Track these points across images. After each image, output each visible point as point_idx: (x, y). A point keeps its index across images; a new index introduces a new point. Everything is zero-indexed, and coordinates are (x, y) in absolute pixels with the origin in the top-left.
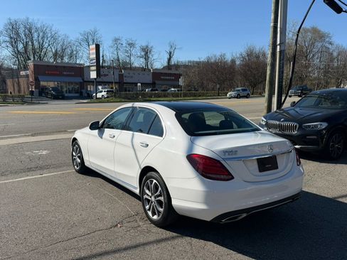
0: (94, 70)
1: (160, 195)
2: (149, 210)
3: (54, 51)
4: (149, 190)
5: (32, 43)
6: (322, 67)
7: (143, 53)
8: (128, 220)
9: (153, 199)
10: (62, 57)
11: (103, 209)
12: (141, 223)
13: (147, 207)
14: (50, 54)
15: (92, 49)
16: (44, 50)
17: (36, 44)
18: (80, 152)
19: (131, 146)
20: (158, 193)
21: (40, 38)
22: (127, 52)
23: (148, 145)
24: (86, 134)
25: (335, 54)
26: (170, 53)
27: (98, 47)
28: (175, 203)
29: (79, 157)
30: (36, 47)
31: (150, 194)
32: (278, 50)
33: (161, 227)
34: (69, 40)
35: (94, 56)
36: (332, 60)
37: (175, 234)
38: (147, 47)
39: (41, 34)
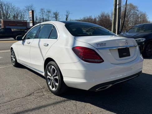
0: (31, 23)
1: (56, 76)
2: (50, 85)
3: (13, 15)
4: (50, 73)
5: (3, 11)
6: (134, 21)
7: (54, 16)
8: (37, 91)
9: (52, 78)
10: (17, 18)
11: (23, 85)
12: (45, 93)
13: (49, 83)
14: (12, 17)
15: (30, 13)
16: (9, 14)
17: (4, 11)
18: (15, 55)
19: (38, 47)
20: (55, 74)
21: (6, 9)
22: (47, 15)
23: (48, 45)
24: (17, 44)
25: (139, 16)
26: (67, 15)
27: (33, 12)
28: (65, 79)
29: (14, 58)
30: (5, 13)
31: (50, 75)
32: (118, 7)
33: (57, 95)
34: (20, 10)
35: (31, 16)
36: (138, 18)
37: (65, 99)
38: (56, 12)
39: (7, 7)
